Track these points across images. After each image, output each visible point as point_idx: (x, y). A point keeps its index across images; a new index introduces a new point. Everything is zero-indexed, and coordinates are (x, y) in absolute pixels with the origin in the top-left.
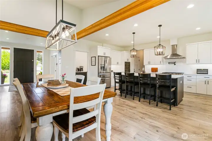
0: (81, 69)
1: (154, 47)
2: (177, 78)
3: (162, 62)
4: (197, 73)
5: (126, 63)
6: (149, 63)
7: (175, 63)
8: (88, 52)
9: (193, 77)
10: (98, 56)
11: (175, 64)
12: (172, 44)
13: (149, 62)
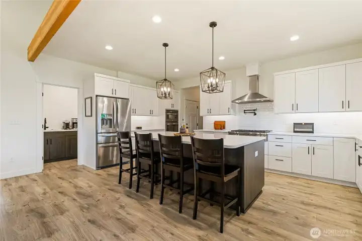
0: (73, 123)
1: (201, 73)
2: (244, 146)
3: (231, 110)
4: (295, 132)
5: (167, 111)
6: (209, 112)
7: (256, 112)
8: (78, 88)
9: (286, 139)
10: (97, 96)
11: (255, 114)
12: (249, 74)
13: (209, 110)
